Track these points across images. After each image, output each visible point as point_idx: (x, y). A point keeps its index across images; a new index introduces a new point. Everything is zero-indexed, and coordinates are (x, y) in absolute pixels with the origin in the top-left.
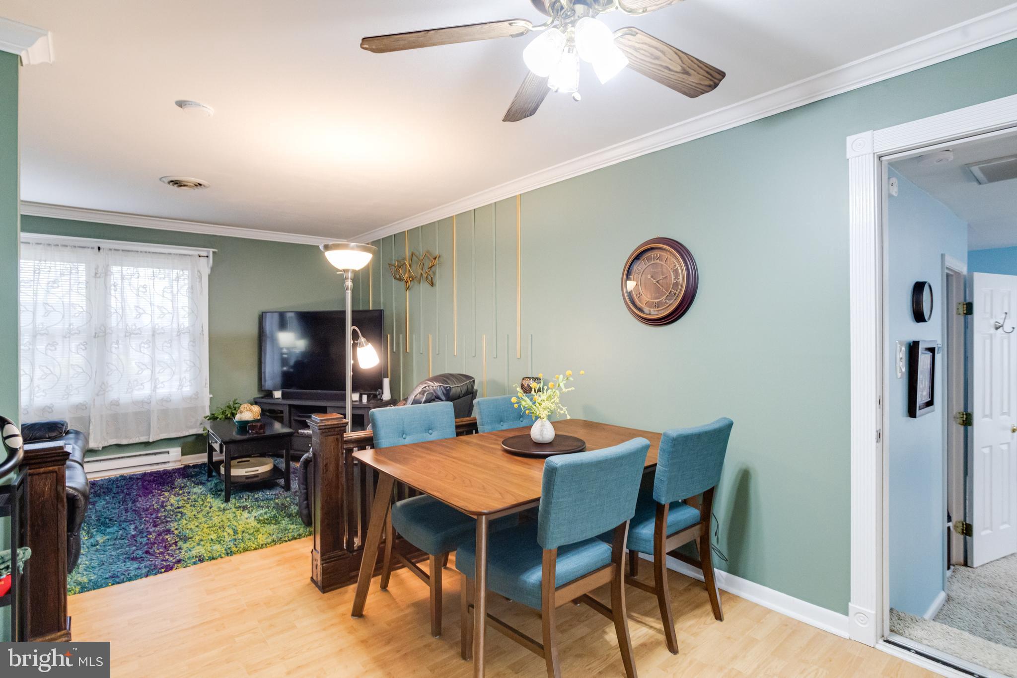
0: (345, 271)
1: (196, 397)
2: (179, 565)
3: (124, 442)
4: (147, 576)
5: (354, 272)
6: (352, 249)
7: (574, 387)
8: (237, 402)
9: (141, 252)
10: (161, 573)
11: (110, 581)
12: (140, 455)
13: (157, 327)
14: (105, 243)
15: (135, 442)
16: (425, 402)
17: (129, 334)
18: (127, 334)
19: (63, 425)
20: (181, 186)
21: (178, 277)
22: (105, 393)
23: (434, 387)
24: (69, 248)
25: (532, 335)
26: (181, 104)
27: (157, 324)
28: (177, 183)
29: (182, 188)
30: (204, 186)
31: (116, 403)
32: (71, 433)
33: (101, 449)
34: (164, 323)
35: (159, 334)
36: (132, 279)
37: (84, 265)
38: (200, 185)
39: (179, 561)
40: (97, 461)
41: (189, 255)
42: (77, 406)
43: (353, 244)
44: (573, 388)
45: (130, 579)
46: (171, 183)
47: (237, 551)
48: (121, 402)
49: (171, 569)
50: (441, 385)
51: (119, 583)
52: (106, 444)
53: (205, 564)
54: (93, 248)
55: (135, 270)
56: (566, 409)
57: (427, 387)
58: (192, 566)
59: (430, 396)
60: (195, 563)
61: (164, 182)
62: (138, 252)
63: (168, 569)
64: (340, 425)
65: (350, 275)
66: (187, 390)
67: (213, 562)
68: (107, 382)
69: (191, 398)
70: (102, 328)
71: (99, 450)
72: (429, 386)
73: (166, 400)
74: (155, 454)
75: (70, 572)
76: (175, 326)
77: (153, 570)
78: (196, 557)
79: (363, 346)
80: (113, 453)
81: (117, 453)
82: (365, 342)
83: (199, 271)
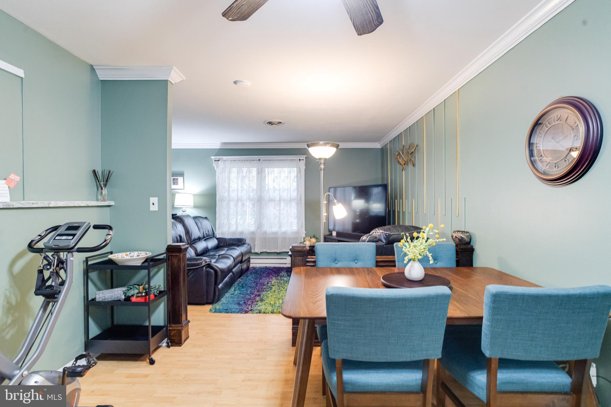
0: (320, 159)
1: (297, 233)
2: (251, 312)
3: (268, 251)
4: (237, 313)
5: (325, 159)
6: (322, 145)
7: (445, 238)
8: (315, 236)
9: (275, 160)
10: (243, 313)
11: (225, 311)
12: (275, 258)
13: (282, 197)
14: (262, 157)
15: (273, 252)
16: (368, 241)
17: (271, 200)
18: (270, 200)
19: (243, 240)
20: (272, 124)
21: (290, 171)
22: (261, 228)
23: (379, 233)
24: (249, 161)
25: (465, 198)
26: (235, 82)
27: (282, 195)
28: (270, 123)
29: (273, 125)
30: (282, 123)
31: (265, 233)
32: (246, 244)
33: (259, 253)
34: (285, 195)
35: (282, 200)
36: (272, 174)
37: (256, 168)
38: (280, 123)
39: (251, 310)
40: (259, 258)
41: (295, 160)
42: (252, 232)
43: (321, 142)
44: (445, 240)
45: (231, 313)
46: (268, 124)
47: (276, 312)
48: (268, 232)
49: (247, 313)
50: (383, 232)
51: (227, 313)
52: (262, 251)
53: (261, 314)
54: (257, 160)
55: (273, 169)
56: (431, 256)
57: (375, 233)
58: (255, 314)
59: (371, 239)
60: (257, 313)
61: (265, 123)
62: (273, 160)
63: (246, 312)
64: (303, 251)
65: (322, 161)
66: (295, 228)
67: (265, 314)
68: (262, 222)
69: (296, 233)
70: (260, 197)
71: (259, 254)
72: (376, 232)
73: (285, 233)
74: (282, 259)
75: (216, 303)
76: (289, 196)
77: (241, 311)
78: (259, 310)
79: (336, 205)
80: (265, 256)
81: (267, 256)
82: (336, 202)
83: (299, 168)
